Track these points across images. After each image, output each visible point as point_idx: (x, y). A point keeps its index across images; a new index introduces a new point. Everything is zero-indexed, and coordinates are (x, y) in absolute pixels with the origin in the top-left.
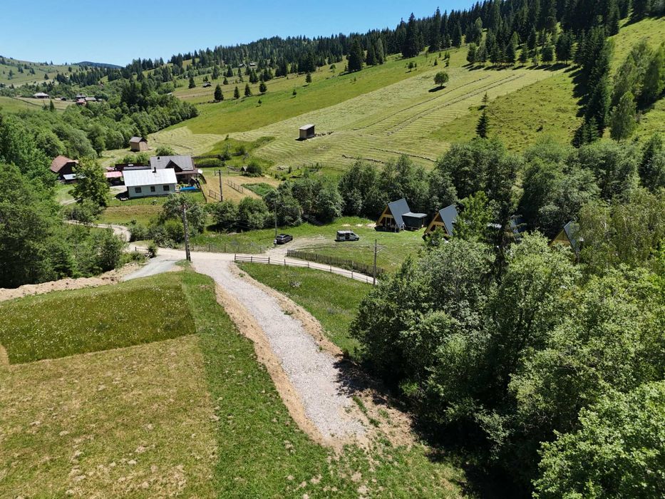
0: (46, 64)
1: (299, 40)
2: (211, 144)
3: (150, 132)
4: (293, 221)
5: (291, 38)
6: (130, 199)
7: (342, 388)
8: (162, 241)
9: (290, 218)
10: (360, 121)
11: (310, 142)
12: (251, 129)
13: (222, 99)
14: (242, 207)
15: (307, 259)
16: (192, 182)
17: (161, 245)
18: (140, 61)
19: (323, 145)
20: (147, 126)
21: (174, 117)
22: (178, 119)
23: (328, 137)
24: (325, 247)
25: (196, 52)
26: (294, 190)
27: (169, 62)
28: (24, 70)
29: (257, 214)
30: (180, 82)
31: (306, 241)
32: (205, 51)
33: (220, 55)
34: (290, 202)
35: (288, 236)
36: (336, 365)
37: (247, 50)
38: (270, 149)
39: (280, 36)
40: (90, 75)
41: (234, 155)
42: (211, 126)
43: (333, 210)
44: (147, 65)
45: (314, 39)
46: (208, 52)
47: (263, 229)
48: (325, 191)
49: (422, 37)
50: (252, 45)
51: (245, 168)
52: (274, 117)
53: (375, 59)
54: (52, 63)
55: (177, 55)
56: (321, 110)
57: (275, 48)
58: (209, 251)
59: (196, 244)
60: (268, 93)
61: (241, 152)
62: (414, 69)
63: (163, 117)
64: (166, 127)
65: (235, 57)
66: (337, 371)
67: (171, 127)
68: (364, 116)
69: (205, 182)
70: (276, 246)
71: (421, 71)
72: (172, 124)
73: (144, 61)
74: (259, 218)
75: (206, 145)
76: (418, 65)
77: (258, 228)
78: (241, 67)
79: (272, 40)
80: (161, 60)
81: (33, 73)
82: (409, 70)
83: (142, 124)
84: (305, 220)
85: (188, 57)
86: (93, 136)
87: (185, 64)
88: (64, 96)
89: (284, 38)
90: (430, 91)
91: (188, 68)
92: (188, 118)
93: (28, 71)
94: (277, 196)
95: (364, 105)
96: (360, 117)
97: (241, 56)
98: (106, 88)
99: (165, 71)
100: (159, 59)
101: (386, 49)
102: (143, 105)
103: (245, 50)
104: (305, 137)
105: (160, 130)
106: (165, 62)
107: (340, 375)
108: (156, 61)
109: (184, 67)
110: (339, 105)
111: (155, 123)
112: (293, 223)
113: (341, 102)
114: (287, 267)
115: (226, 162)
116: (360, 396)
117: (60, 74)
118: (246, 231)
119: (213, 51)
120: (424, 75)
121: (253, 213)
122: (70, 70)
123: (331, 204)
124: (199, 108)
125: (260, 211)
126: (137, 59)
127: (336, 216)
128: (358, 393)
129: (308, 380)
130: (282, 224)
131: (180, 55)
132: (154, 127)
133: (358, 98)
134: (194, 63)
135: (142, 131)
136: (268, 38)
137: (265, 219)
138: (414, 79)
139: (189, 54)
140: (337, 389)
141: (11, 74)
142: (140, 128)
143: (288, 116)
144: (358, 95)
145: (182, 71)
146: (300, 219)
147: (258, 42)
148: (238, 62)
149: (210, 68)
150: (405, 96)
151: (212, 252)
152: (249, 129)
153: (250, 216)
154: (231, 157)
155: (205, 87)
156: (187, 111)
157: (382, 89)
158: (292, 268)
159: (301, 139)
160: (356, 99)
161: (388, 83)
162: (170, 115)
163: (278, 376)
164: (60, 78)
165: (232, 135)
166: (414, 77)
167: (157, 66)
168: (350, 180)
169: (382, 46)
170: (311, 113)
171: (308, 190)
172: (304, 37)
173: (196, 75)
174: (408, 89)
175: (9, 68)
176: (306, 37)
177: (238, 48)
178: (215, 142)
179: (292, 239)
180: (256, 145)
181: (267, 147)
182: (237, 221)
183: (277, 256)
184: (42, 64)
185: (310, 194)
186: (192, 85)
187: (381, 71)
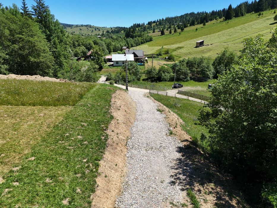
0: (104, 27)
1: (203, 13)
2: (155, 50)
3: (132, 46)
4: (185, 79)
5: (199, 12)
6: (113, 67)
7: (178, 176)
8: (118, 81)
9: (183, 77)
10: (228, 39)
11: (201, 48)
12: (174, 44)
13: (164, 34)
14: (160, 71)
15: (188, 96)
16: (142, 62)
17: (118, 83)
18: (136, 24)
19: (207, 49)
20: (131, 44)
21: (143, 41)
22: (144, 42)
23: (210, 46)
24: (200, 91)
25: (158, 20)
26: (187, 63)
27: (147, 24)
28: (97, 30)
29: (166, 74)
30: (150, 31)
31: (190, 88)
32: (162, 19)
33: (167, 21)
34: (185, 69)
35: (180, 84)
36: (180, 150)
37: (179, 18)
38: (181, 51)
39: (194, 12)
40: (118, 30)
41: (164, 54)
42: (157, 44)
43: (208, 74)
44: (138, 26)
45: (210, 12)
46: (163, 19)
47: (169, 81)
48: (204, 64)
49: (267, 4)
50: (182, 16)
51: (167, 58)
52: (185, 39)
53: (240, 14)
54: (106, 27)
55: (150, 21)
56: (208, 36)
57: (191, 17)
58: (139, 88)
59: (134, 85)
60: (185, 31)
61: (167, 52)
62: (262, 16)
63: (138, 41)
64: (139, 45)
65: (173, 21)
66: (179, 155)
67: (141, 45)
68: (231, 37)
69: (147, 63)
70: (173, 89)
71: (265, 17)
72: (142, 44)
73: (137, 24)
74: (167, 76)
75: (153, 51)
76: (264, 14)
77: (166, 81)
78: (175, 25)
79: (191, 14)
80: (144, 23)
81: (100, 31)
82: (258, 16)
83: (129, 42)
84: (191, 79)
85: (154, 22)
86: (108, 46)
87: (153, 25)
88: (107, 37)
89: (196, 13)
90: (270, 24)
91: (154, 26)
92: (148, 42)
93: (98, 30)
94: (178, 65)
95: (232, 32)
96: (228, 37)
97: (176, 21)
98: (122, 34)
99: (145, 28)
100: (143, 23)
101: (246, 10)
102: (132, 37)
103: (178, 19)
104: (199, 46)
105: (136, 46)
106: (145, 24)
107: (180, 160)
108: (142, 24)
109: (152, 26)
110: (218, 33)
111: (135, 43)
112: (185, 80)
113: (219, 32)
114: (176, 98)
115: (159, 56)
116: (199, 191)
117: (108, 30)
118: (160, 82)
119: (165, 19)
120: (266, 18)
121: (164, 73)
122: (111, 29)
123: (207, 71)
124: (153, 38)
125: (168, 72)
126: (135, 23)
127: (209, 78)
128: (197, 186)
129: (145, 158)
130: (178, 80)
131: (151, 22)
132: (134, 44)
133: (228, 30)
134: (156, 24)
135: (128, 45)
136: (189, 13)
137: (170, 76)
138: (261, 20)
139: (155, 21)
140: (172, 176)
141: (92, 31)
142: (128, 44)
143: (192, 39)
144: (228, 29)
145: (151, 27)
146: (189, 78)
147: (184, 15)
148: (174, 23)
149: (163, 26)
150: (255, 28)
151: (140, 88)
152: (173, 44)
153: (163, 75)
154: (162, 54)
155: (158, 32)
156: (148, 39)
157: (243, 25)
158: (178, 99)
159: (196, 47)
160: (227, 30)
161: (246, 23)
162: (141, 40)
163: (116, 148)
164: (108, 32)
165: (164, 47)
166: (261, 19)
167: (142, 26)
168: (219, 60)
169: (244, 8)
170: (204, 37)
171: (195, 63)
172: (205, 12)
173: (156, 29)
174: (257, 25)
175: (92, 29)
176: (206, 12)
177: (175, 18)
178: (157, 49)
179: (182, 87)
180: (175, 50)
181: (180, 51)
182: (157, 77)
183: (172, 93)
184: (103, 28)
185: (196, 66)
186: (154, 32)
187: (242, 19)
